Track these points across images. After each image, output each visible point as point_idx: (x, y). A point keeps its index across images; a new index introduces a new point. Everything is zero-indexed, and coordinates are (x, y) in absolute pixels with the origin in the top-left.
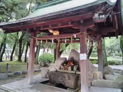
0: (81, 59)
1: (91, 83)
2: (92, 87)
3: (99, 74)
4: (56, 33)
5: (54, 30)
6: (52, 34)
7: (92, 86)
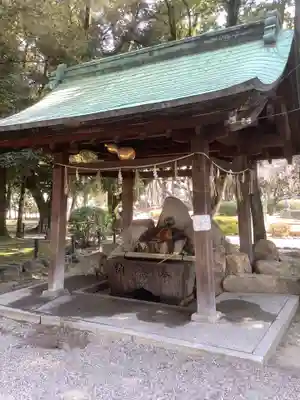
0: (197, 228)
1: (222, 285)
2: (225, 293)
4: (127, 155)
5: (121, 145)
6: (115, 155)
7: (224, 290)
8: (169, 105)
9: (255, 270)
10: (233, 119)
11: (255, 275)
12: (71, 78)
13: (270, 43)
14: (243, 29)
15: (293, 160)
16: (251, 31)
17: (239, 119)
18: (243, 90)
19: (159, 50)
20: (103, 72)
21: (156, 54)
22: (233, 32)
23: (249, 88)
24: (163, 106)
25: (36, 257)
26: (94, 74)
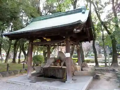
1: (73, 74)
3: (79, 67)
5: (47, 37)
6: (45, 40)
7: (74, 76)
8: (59, 26)
9: (82, 70)
10: (75, 30)
11: (82, 71)
12: (34, 21)
13: (84, 13)
14: (77, 10)
15: (91, 42)
16: (79, 10)
17: (77, 30)
18: (77, 23)
19: (57, 14)
20: (43, 20)
21: (56, 15)
22: (75, 10)
23: (78, 22)
24: (58, 27)
25: (24, 68)
26: (40, 20)
